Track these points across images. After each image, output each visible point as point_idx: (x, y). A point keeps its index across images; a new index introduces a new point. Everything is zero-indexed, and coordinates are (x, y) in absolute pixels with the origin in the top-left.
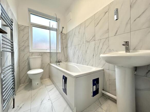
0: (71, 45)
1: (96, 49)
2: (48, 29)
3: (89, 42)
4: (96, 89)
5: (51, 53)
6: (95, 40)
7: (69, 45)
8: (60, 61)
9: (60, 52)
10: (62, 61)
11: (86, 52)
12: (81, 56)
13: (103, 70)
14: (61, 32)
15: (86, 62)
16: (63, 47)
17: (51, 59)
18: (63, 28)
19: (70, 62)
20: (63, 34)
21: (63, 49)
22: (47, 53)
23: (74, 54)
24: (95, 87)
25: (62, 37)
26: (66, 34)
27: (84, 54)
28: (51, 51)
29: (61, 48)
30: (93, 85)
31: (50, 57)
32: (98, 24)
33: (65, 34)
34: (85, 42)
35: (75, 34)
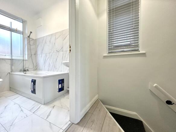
0: (42, 52)
1: (64, 58)
2: (8, 30)
3: (59, 52)
4: (61, 86)
5: (13, 59)
6: (63, 51)
7: (39, 52)
8: (26, 70)
9: (27, 59)
10: (29, 69)
11: (56, 60)
12: (52, 64)
13: (68, 73)
14: (29, 37)
15: (56, 69)
16: (30, 54)
17: (13, 67)
18: (31, 32)
19: (40, 70)
20: (30, 40)
21: (30, 56)
22: (6, 60)
23: (45, 62)
24: (60, 85)
25: (29, 43)
26: (36, 39)
27: (54, 62)
28: (13, 58)
29: (28, 54)
30: (59, 84)
31: (12, 65)
32: (65, 39)
33: (33, 39)
34: (55, 51)
35: (46, 43)
